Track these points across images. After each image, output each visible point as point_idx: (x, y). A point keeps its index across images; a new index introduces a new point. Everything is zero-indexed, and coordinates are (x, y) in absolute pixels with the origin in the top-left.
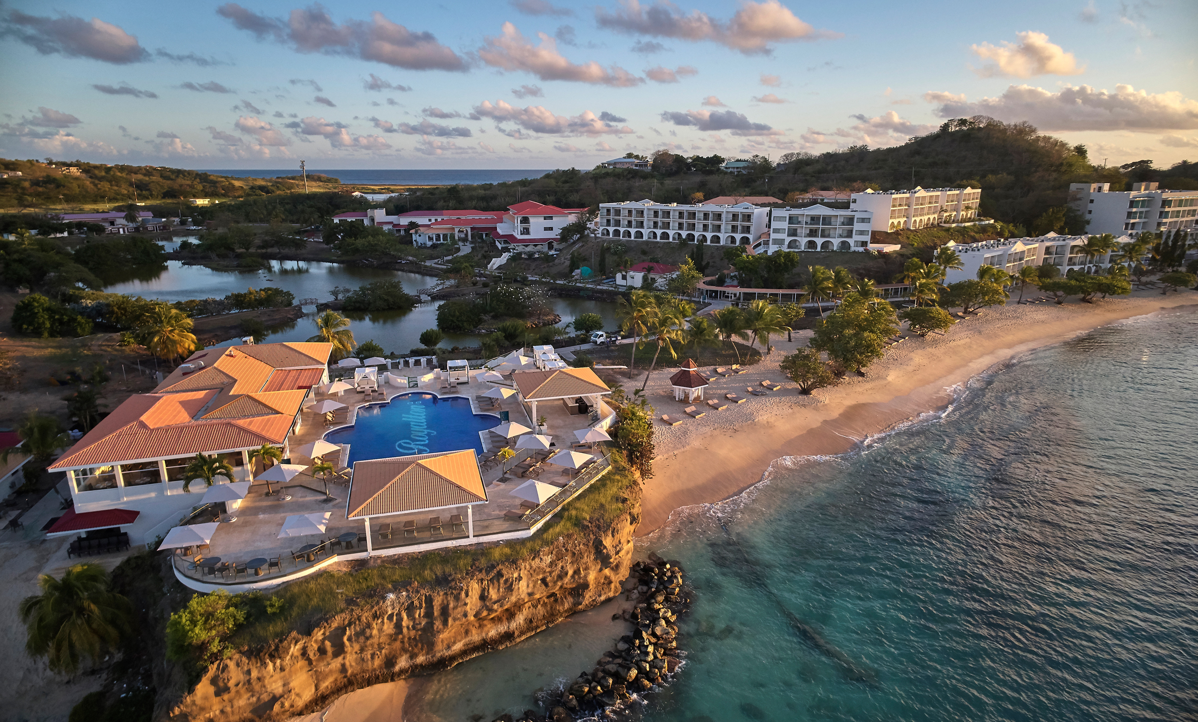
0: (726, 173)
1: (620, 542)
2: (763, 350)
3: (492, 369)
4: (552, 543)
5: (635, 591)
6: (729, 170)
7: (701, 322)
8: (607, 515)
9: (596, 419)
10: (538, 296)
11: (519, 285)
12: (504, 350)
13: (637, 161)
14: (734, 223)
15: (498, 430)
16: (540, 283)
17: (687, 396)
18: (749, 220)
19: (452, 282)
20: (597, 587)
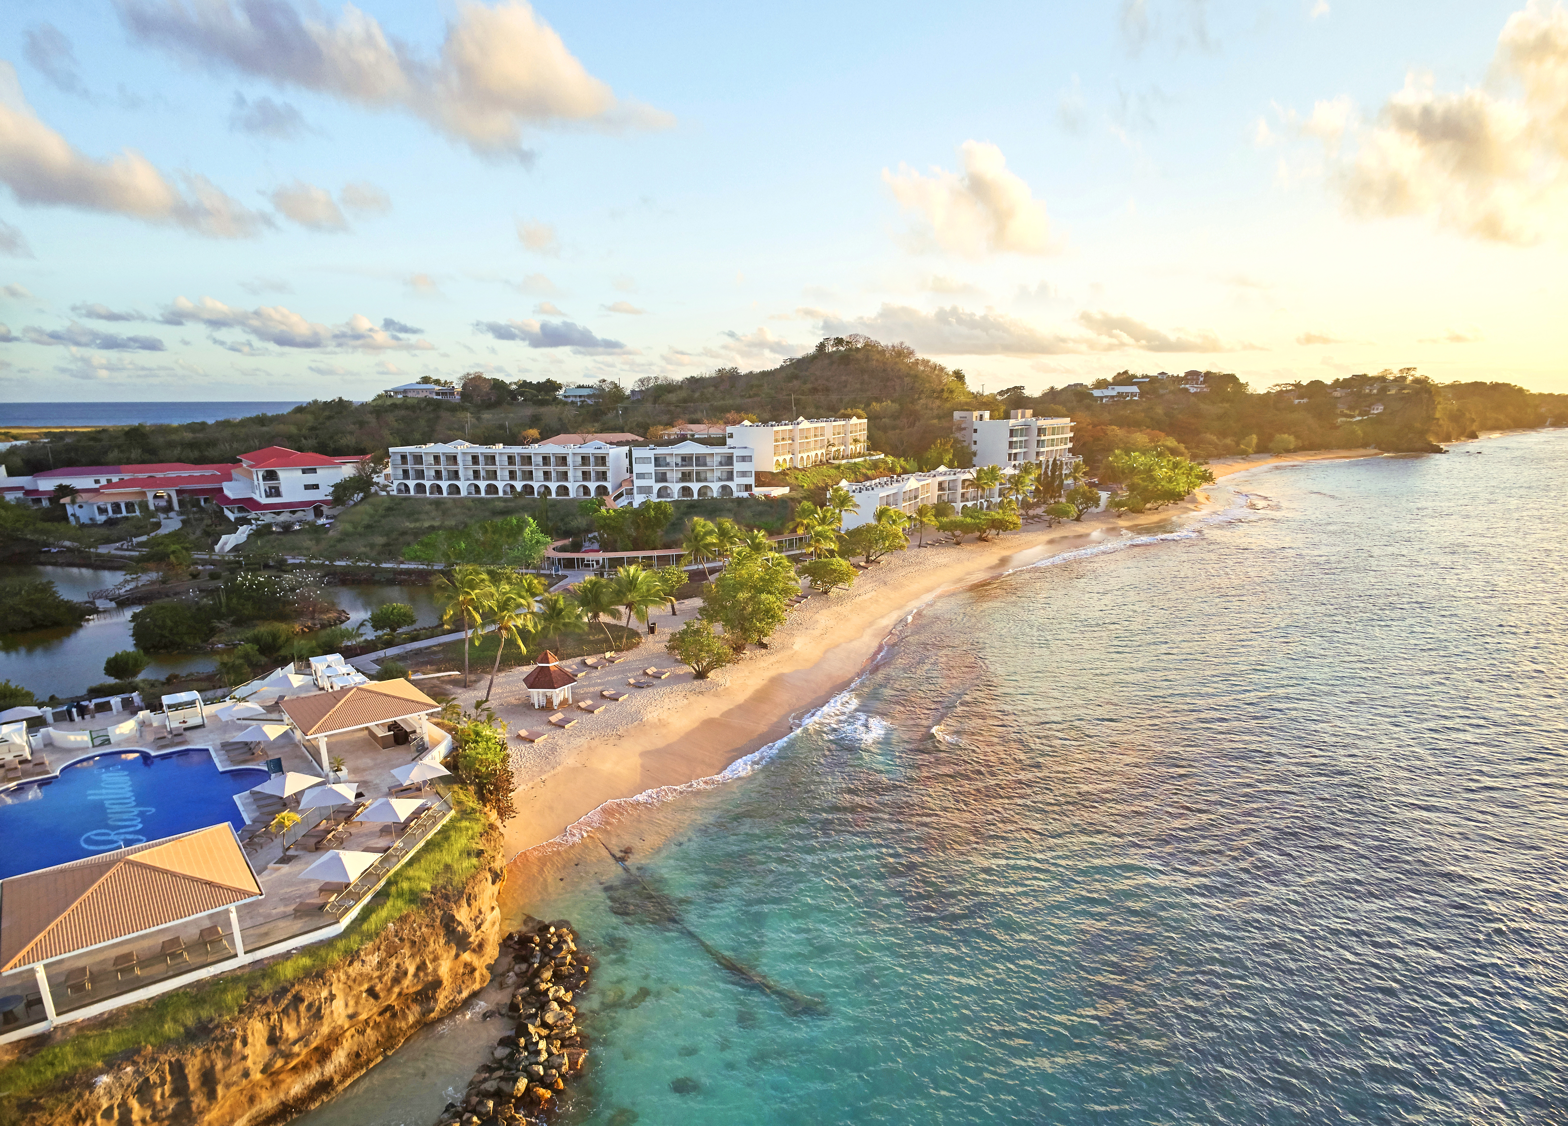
0: (565, 403)
1: (480, 912)
2: (643, 629)
3: (244, 699)
4: (377, 934)
5: (511, 974)
6: (570, 400)
7: (556, 601)
8: (456, 878)
9: (423, 749)
10: (307, 585)
11: (273, 572)
12: (261, 670)
13: (437, 388)
14: (585, 468)
15: (266, 788)
16: (308, 567)
17: (549, 701)
18: (604, 463)
19: (154, 576)
20: (454, 981)
